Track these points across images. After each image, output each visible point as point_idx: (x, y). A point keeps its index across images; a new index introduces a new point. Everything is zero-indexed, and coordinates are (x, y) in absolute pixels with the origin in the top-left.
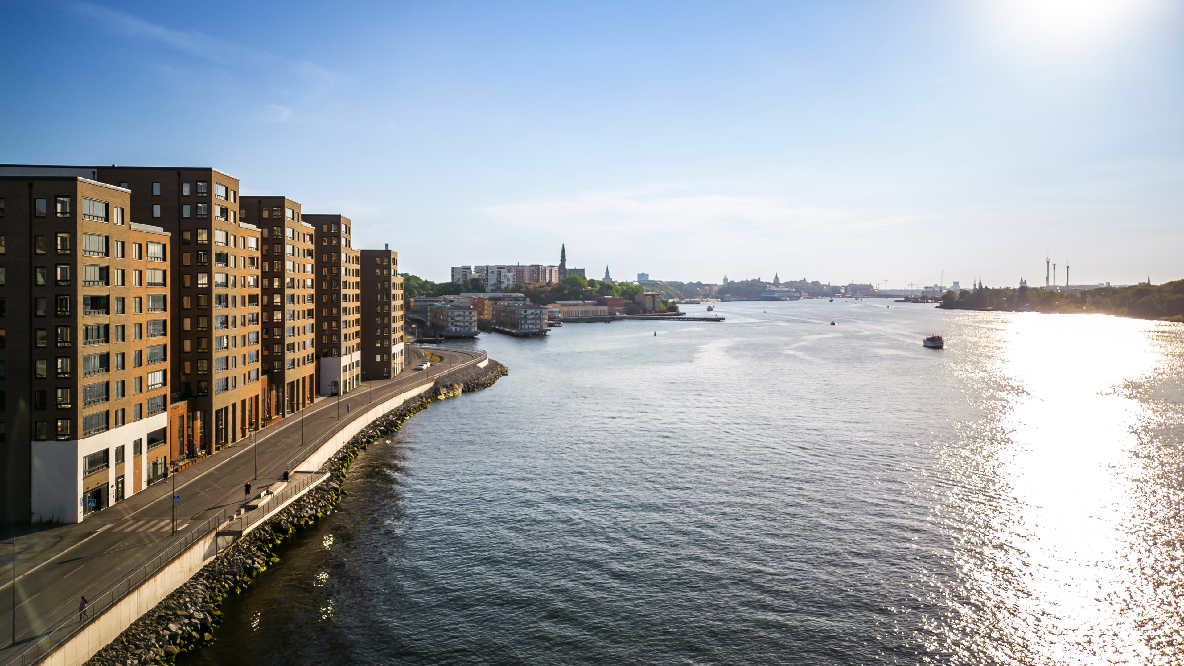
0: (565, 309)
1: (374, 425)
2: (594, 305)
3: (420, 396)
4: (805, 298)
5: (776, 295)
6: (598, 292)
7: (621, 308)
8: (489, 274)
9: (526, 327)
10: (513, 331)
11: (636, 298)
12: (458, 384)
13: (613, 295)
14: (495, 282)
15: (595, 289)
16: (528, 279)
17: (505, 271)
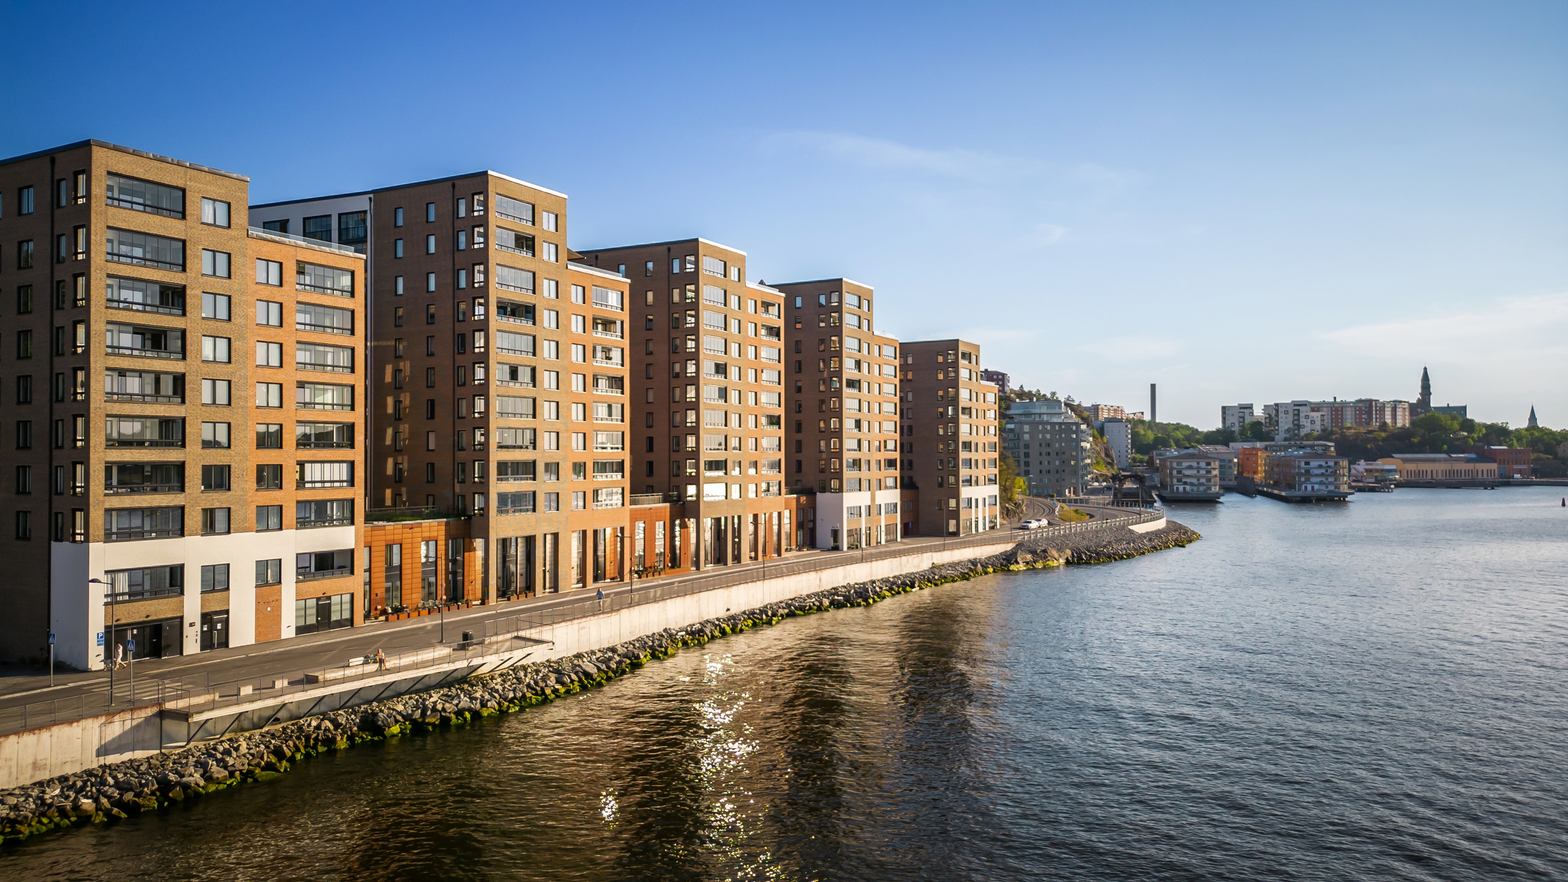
0: (1411, 467)
2: (1469, 461)
3: (974, 562)
6: (1480, 439)
7: (1525, 467)
8: (1280, 415)
9: (1309, 487)
10: (1283, 494)
12: (1060, 550)
13: (1510, 446)
14: (1291, 426)
15: (1475, 436)
16: (1349, 421)
17: (1308, 408)
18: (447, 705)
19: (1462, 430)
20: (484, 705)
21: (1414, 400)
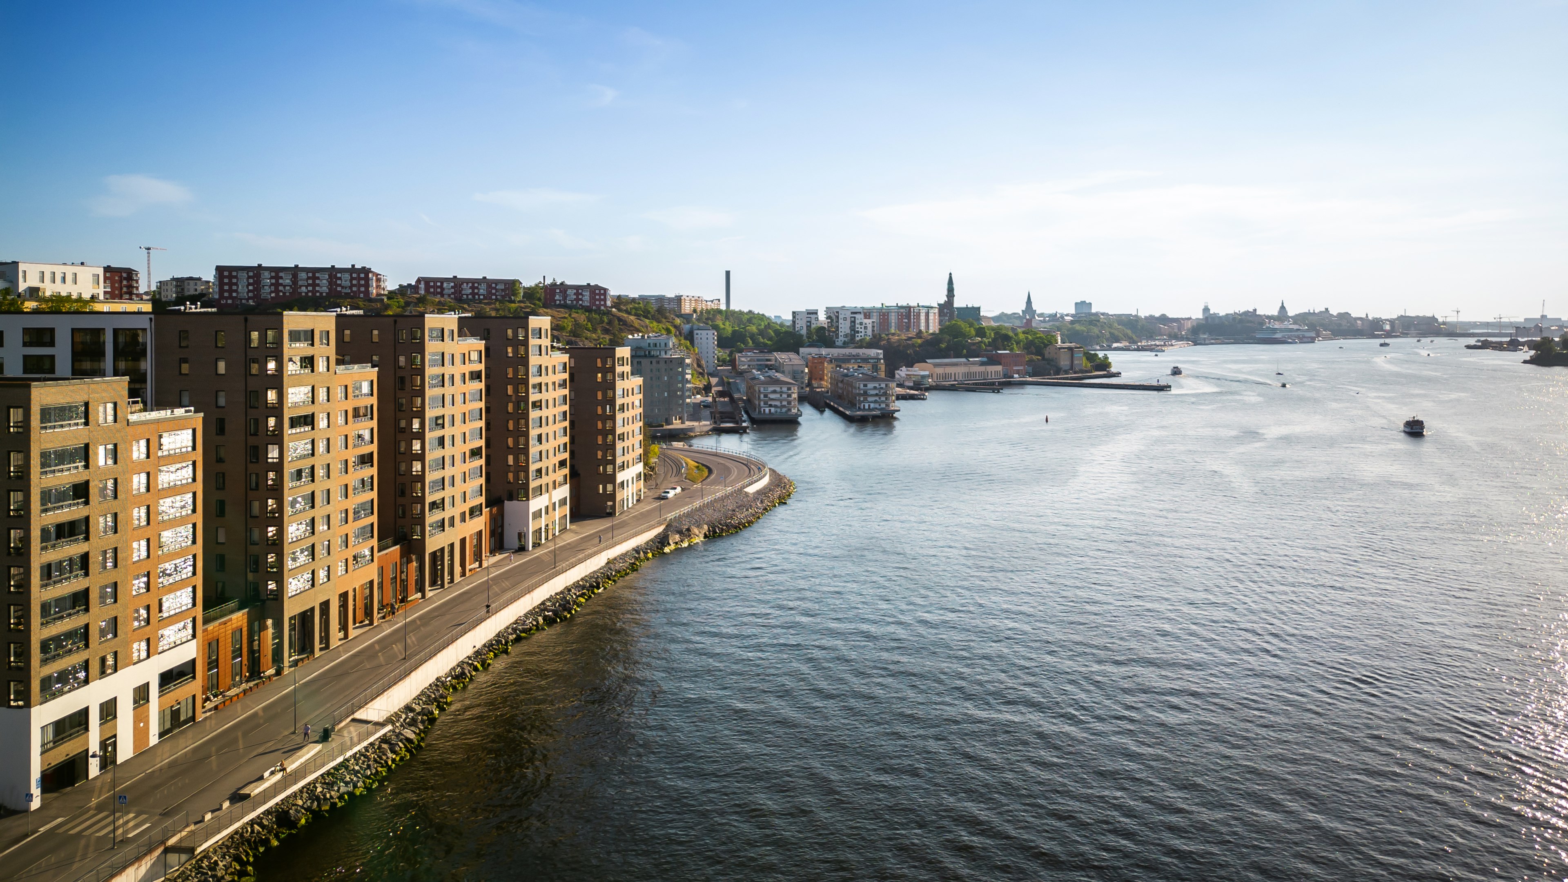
0: (940, 371)
1: (542, 607)
2: (982, 364)
3: (637, 550)
4: (1326, 338)
5: (1278, 336)
6: (990, 344)
7: (1021, 368)
8: (840, 321)
9: (867, 407)
10: (847, 413)
11: (1047, 352)
12: (699, 526)
13: (1011, 350)
14: (849, 331)
15: (987, 341)
16: (893, 328)
17: (862, 316)
18: (333, 793)
19: (977, 335)
20: (355, 786)
21: (942, 302)
